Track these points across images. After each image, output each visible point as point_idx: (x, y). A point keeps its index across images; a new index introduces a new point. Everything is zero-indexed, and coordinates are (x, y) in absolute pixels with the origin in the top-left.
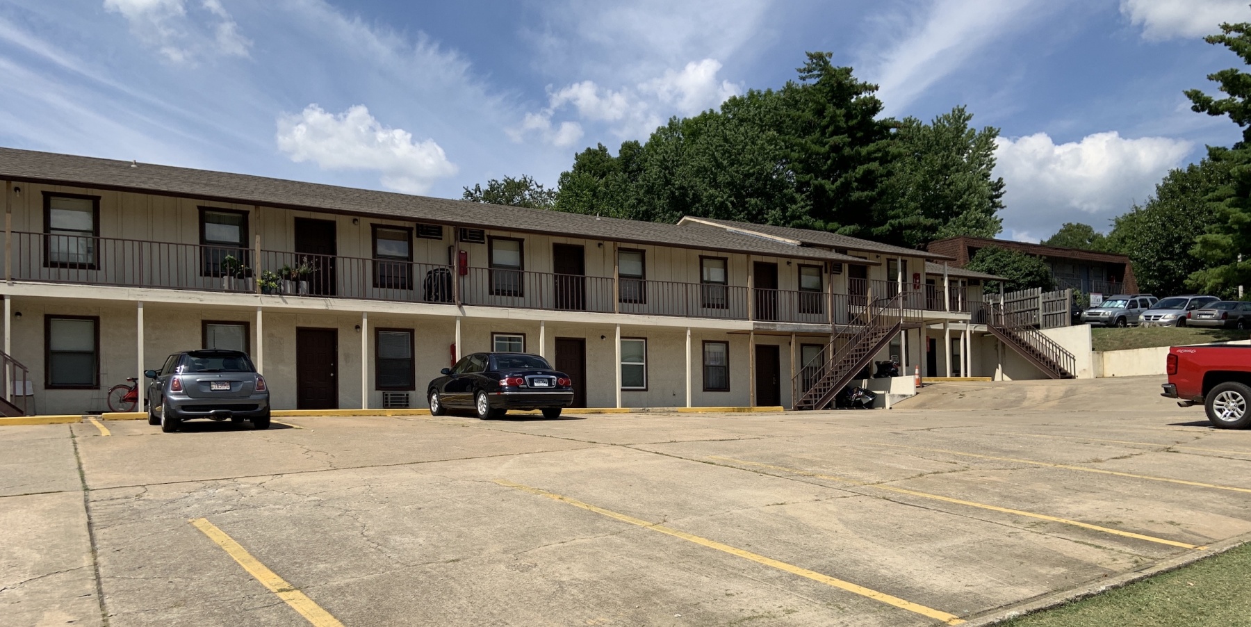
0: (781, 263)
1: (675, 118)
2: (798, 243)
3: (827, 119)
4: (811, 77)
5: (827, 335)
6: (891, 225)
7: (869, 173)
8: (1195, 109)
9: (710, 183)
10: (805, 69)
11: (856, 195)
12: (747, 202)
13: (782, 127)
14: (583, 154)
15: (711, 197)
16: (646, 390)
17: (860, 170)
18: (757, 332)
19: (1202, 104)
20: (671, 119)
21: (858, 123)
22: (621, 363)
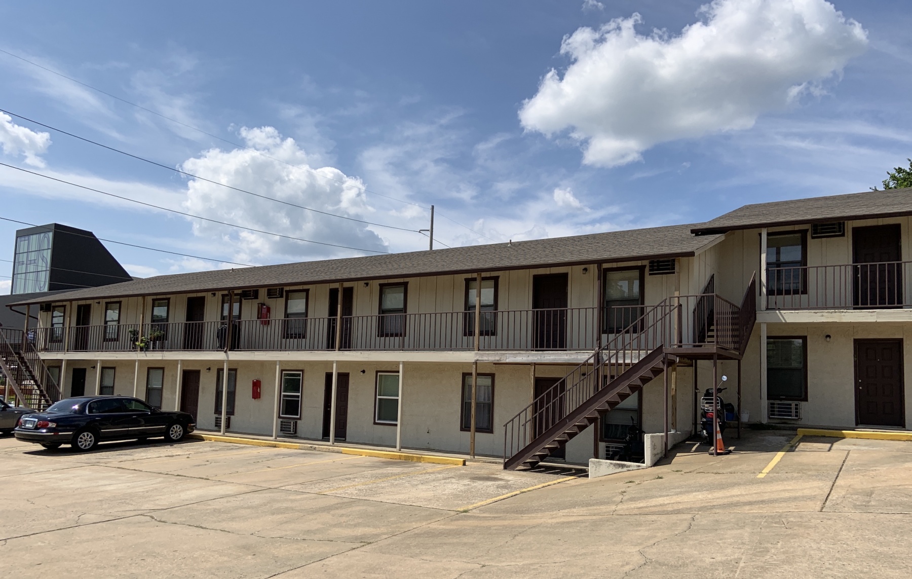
0: (574, 272)
22: (378, 397)
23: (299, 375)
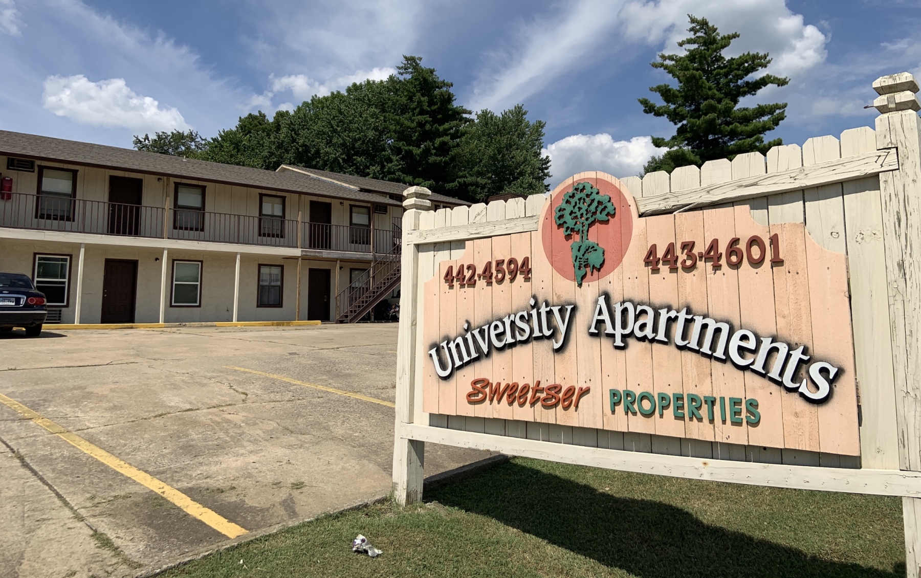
0: (335, 204)
1: (316, 96)
2: (358, 189)
3: (416, 104)
4: (407, 73)
5: (369, 262)
6: (459, 183)
7: (444, 144)
8: (646, 112)
9: (327, 144)
10: (402, 67)
11: (432, 159)
12: (355, 159)
13: (385, 107)
14: (246, 118)
15: (327, 153)
16: (199, 306)
17: (438, 141)
18: (304, 258)
19: (650, 109)
20: (313, 97)
21: (438, 108)
22: (175, 283)
23: (66, 260)
